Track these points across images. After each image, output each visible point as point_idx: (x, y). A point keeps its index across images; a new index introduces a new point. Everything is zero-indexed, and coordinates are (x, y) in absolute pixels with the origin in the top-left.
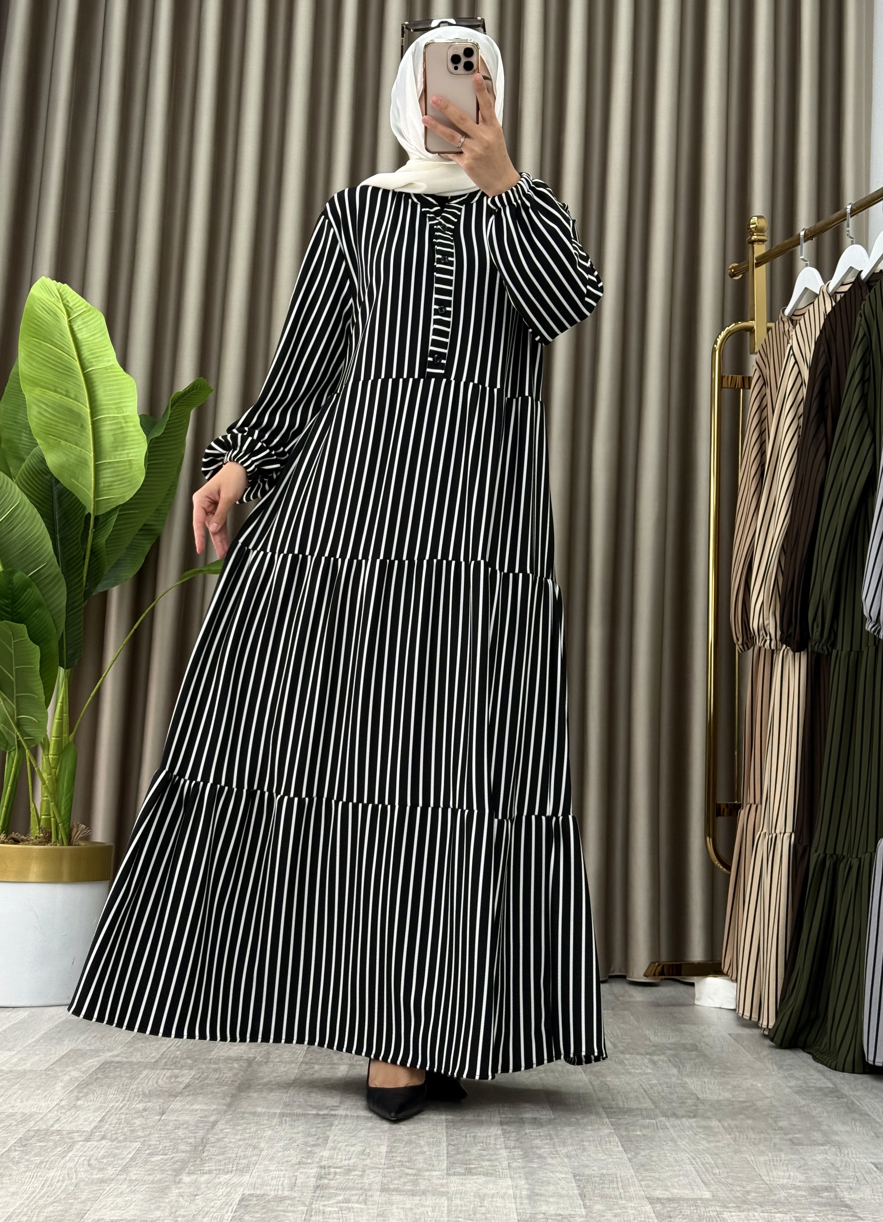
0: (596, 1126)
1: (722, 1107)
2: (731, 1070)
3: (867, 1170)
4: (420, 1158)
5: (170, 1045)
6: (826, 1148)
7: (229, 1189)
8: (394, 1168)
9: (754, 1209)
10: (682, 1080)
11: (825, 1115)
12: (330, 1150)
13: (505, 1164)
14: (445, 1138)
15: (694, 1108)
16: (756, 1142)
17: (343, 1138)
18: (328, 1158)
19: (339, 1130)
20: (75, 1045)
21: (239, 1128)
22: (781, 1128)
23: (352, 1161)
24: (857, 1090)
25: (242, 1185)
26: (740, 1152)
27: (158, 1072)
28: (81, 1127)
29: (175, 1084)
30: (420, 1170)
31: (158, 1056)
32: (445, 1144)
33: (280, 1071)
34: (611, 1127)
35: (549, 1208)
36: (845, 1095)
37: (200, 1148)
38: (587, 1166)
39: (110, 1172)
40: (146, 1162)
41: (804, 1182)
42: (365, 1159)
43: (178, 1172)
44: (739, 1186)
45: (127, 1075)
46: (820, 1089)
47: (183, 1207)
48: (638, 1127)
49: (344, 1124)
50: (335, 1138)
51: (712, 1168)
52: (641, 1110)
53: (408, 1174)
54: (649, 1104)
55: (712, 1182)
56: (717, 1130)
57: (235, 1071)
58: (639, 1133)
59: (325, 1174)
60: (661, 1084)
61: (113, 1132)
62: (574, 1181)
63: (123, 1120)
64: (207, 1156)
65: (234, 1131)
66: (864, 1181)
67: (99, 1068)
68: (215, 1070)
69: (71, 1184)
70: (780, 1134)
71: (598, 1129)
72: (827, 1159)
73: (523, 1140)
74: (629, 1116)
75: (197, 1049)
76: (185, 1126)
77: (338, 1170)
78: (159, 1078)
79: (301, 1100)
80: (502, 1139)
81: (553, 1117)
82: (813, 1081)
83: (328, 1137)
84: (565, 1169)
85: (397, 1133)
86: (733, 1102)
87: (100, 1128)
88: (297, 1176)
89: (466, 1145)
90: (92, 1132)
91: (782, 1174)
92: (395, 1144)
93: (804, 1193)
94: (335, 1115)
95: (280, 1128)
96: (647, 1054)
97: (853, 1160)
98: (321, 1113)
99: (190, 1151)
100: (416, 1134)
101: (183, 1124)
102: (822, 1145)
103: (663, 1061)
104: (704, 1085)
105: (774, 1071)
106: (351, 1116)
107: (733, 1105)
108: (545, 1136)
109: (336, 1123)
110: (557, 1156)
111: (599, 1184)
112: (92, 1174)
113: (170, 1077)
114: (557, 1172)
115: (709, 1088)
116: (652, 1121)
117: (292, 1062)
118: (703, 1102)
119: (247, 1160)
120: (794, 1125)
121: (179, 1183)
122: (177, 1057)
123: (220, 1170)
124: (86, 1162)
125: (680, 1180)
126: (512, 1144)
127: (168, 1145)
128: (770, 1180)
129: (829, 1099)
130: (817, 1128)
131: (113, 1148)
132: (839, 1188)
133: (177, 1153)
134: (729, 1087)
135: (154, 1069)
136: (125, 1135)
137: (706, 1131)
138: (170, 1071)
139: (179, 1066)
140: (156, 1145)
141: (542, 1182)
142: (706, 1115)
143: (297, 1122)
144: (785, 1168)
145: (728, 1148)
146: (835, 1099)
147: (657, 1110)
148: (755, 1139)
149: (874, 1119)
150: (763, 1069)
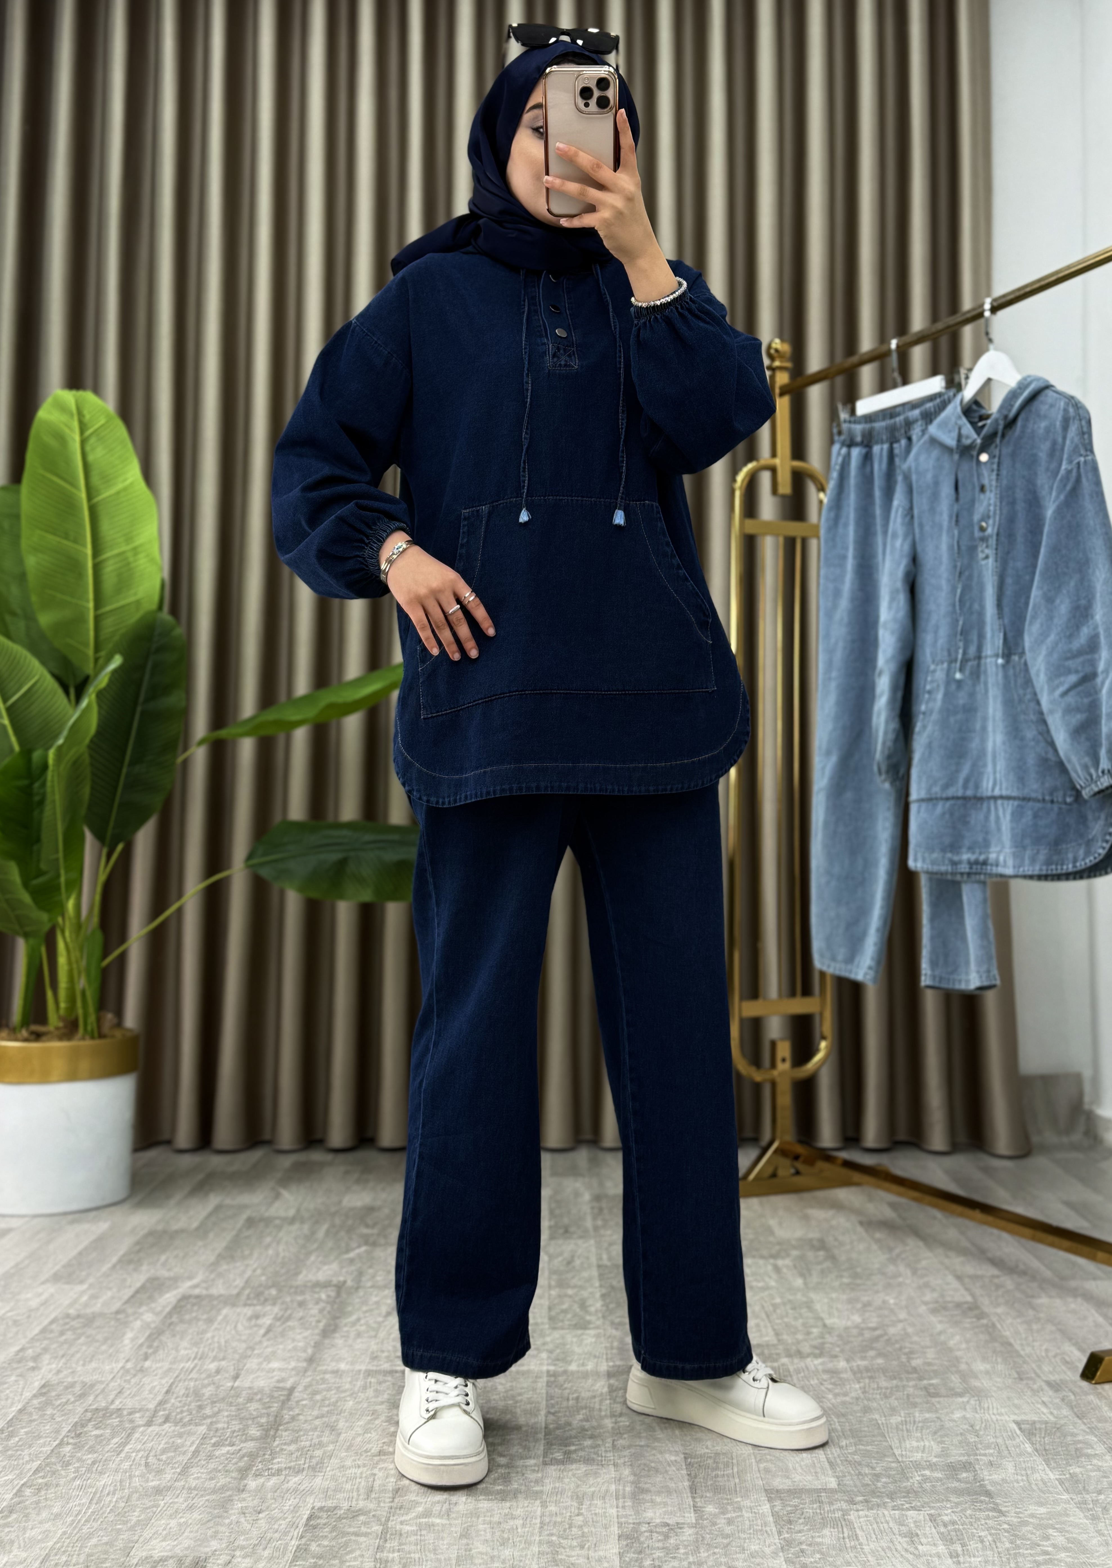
1: (850, 1338)
2: (861, 1278)
3: (1010, 1433)
4: (515, 1436)
5: (255, 1266)
6: (965, 1399)
7: (297, 1500)
9: (884, 1503)
10: (807, 1297)
11: (964, 1346)
13: (609, 1443)
14: (544, 1402)
15: (821, 1341)
16: (888, 1392)
21: (318, 1397)
22: (915, 1370)
24: (998, 1305)
25: (312, 1493)
26: (870, 1410)
27: (239, 1310)
28: (144, 1403)
29: (255, 1329)
30: (513, 1458)
31: (241, 1285)
32: (543, 1413)
35: (655, 1513)
36: (985, 1313)
37: (272, 1433)
39: (169, 1475)
40: (210, 1457)
41: (940, 1456)
43: (244, 1473)
44: (868, 1466)
45: (205, 1317)
46: (958, 1305)
47: (243, 1533)
51: (838, 1437)
55: (838, 1461)
56: (844, 1376)
57: (322, 1305)
60: (784, 1304)
61: (178, 1410)
62: (684, 1467)
63: (191, 1390)
64: (278, 1445)
65: (311, 1403)
66: (1006, 1452)
67: (175, 1307)
69: (121, 1498)
70: (913, 1379)
72: (966, 1418)
75: (283, 1271)
76: (259, 1397)
78: (237, 1322)
80: (608, 1402)
82: (950, 1292)
84: (676, 1447)
86: (863, 1329)
87: (164, 1403)
88: (375, 1475)
89: (567, 1413)
90: (155, 1412)
91: (915, 1444)
93: (940, 1475)
95: (363, 1395)
96: (771, 1257)
97: (993, 1417)
99: (261, 1438)
101: (256, 1394)
102: (961, 1395)
103: (787, 1267)
104: (831, 1304)
105: (907, 1278)
107: (862, 1334)
111: (712, 1469)
112: (147, 1481)
113: (250, 1319)
114: (665, 1452)
115: (836, 1309)
117: (385, 1287)
118: (830, 1331)
119: (322, 1451)
120: (929, 1364)
121: (243, 1490)
122: (260, 1285)
123: (290, 1468)
124: (143, 1462)
125: (802, 1460)
126: (619, 1411)
127: (237, 1429)
128: (902, 1455)
129: (968, 1320)
130: (954, 1369)
131: (175, 1436)
132: (979, 1464)
133: (246, 1441)
134: (859, 1306)
135: (234, 1305)
136: (191, 1414)
137: (832, 1377)
138: (252, 1308)
139: (262, 1299)
140: (224, 1429)
141: (649, 1471)
142: (834, 1353)
143: (384, 1385)
144: (919, 1435)
145: (857, 1405)
146: (974, 1320)
147: (781, 1347)
148: (887, 1388)
149: (1017, 1352)
150: (896, 1276)
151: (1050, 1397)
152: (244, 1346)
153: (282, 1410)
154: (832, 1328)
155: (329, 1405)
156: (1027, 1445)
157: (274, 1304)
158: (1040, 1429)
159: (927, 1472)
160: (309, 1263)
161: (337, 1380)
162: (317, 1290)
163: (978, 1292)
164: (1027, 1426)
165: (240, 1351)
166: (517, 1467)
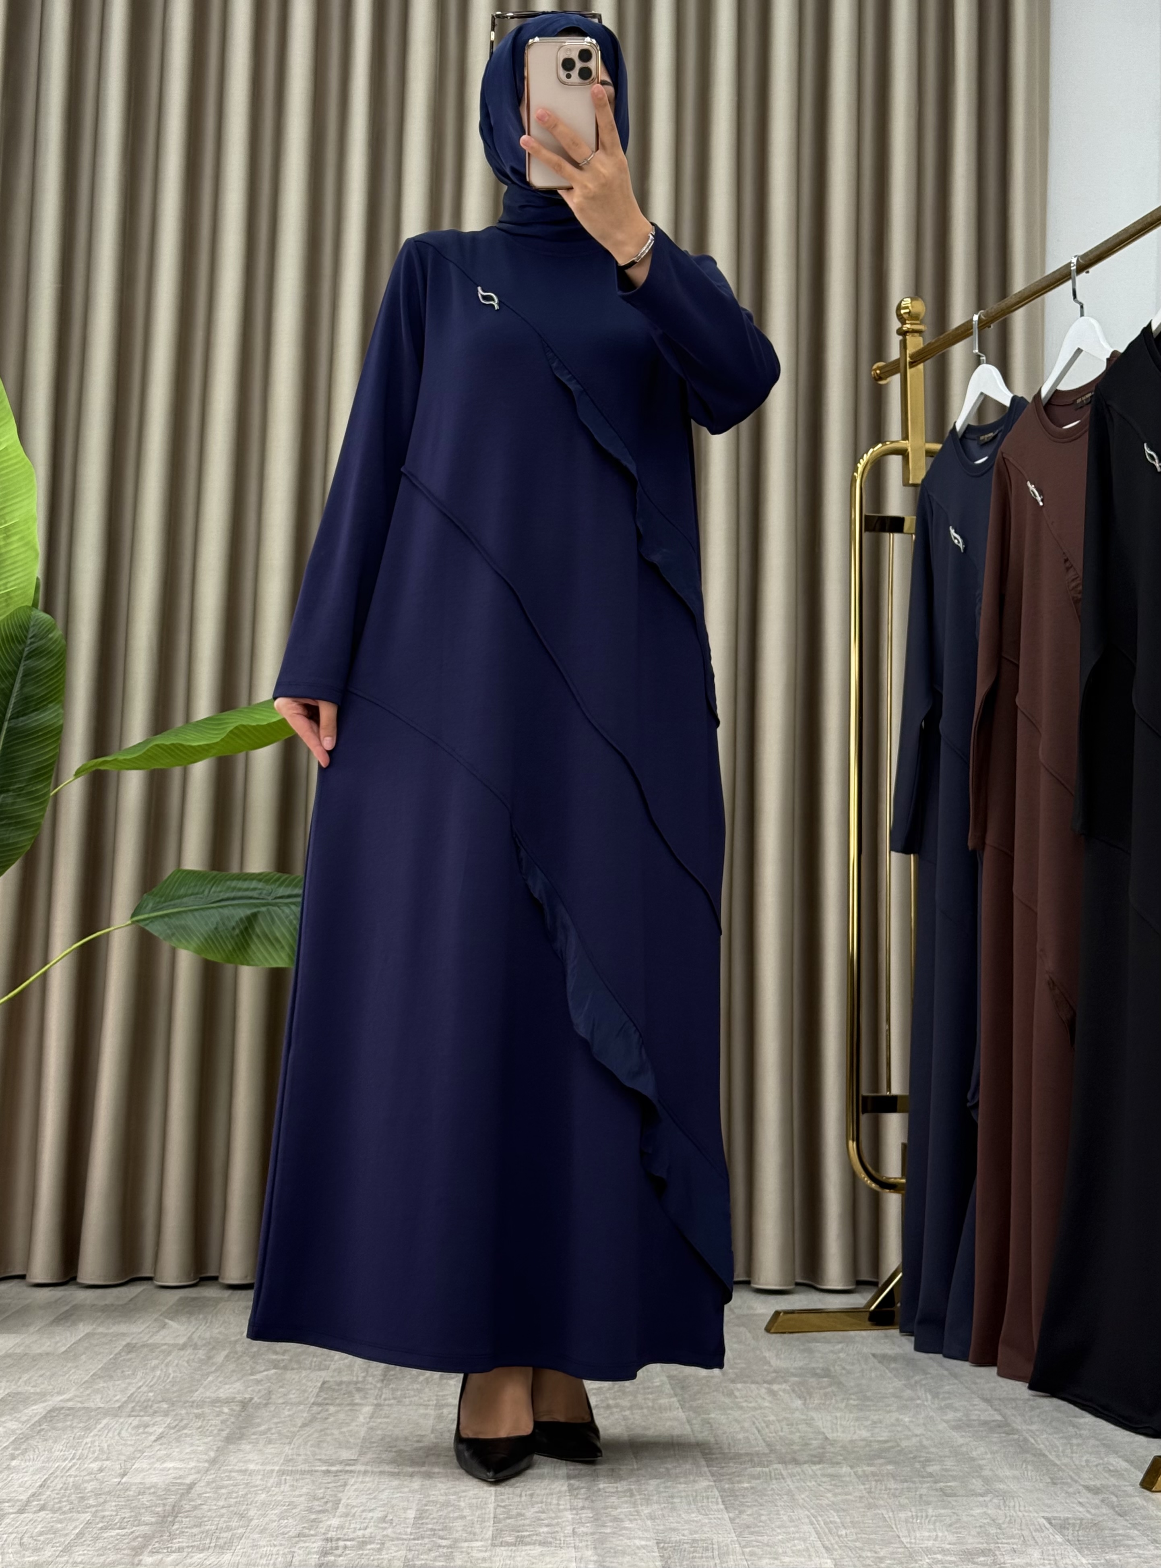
0: (692, 1478)
1: (855, 1449)
2: (872, 1400)
3: (1038, 1527)
4: (459, 1524)
5: (140, 1384)
6: (987, 1499)
8: (423, 1538)
10: (807, 1415)
11: (989, 1456)
12: (341, 1516)
13: (569, 1530)
14: (493, 1498)
15: (821, 1451)
16: (897, 1492)
17: (359, 1501)
18: (337, 1528)
19: (356, 1490)
20: (14, 1387)
21: (223, 1491)
22: (931, 1475)
23: (369, 1530)
24: (1032, 1423)
26: (876, 1507)
27: (121, 1420)
28: (13, 1494)
29: (144, 1436)
30: (456, 1541)
31: (124, 1399)
32: (491, 1506)
33: (283, 1416)
34: (710, 1478)
36: (1017, 1430)
37: (170, 1519)
38: (674, 1530)
39: (49, 1552)
40: (96, 1539)
41: (954, 1544)
42: (385, 1528)
43: (138, 1551)
44: (871, 1551)
45: (81, 1425)
46: (985, 1423)
48: (747, 1477)
49: (362, 1482)
50: (349, 1501)
51: (837, 1528)
52: (751, 1454)
53: (440, 1546)
54: (762, 1448)
55: (836, 1546)
56: (848, 1479)
57: (224, 1417)
58: (746, 1485)
59: (332, 1548)
60: (779, 1421)
61: (56, 1501)
62: (656, 1550)
63: (71, 1484)
64: (177, 1530)
65: (216, 1495)
66: (1032, 1542)
67: (45, 1417)
68: (198, 1416)
70: (928, 1482)
71: (694, 1481)
72: (988, 1515)
73: (594, 1498)
74: (735, 1463)
75: (175, 1389)
76: (152, 1490)
77: (348, 1543)
78: (122, 1429)
79: (309, 1453)
80: (568, 1497)
81: (635, 1467)
82: (976, 1412)
83: (340, 1500)
84: (647, 1535)
85: (430, 1493)
86: (871, 1442)
87: (40, 1494)
88: (294, 1552)
89: (520, 1507)
90: (28, 1502)
91: (927, 1534)
92: (427, 1508)
93: (953, 1559)
94: (351, 1471)
95: (277, 1490)
96: (765, 1382)
97: (1020, 1514)
98: (333, 1469)
99: (157, 1523)
100: (455, 1493)
101: (149, 1488)
102: (982, 1496)
103: (784, 1390)
104: (835, 1421)
105: (927, 1400)
106: (372, 1472)
107: (870, 1446)
108: (624, 1492)
109: (353, 1480)
110: (637, 1517)
111: (689, 1552)
112: (24, 1557)
113: (138, 1427)
114: (635, 1538)
115: (841, 1425)
116: (764, 1469)
117: (300, 1403)
118: (833, 1443)
119: (231, 1533)
120: (946, 1470)
122: (149, 1400)
123: (193, 1547)
124: (17, 1541)
125: (795, 1546)
126: (580, 1505)
127: (126, 1516)
128: (911, 1543)
129: (995, 1435)
130: (976, 1474)
131: (53, 1522)
132: (1000, 1551)
133: (138, 1526)
134: (869, 1422)
135: (116, 1416)
136: (72, 1503)
137: (834, 1480)
138: (138, 1418)
139: (151, 1411)
140: (111, 1516)
141: (615, 1553)
142: (835, 1460)
143: (301, 1481)
144: (932, 1527)
145: (860, 1502)
146: (1004, 1435)
147: (773, 1455)
148: (896, 1489)
149: (1052, 1461)
150: (912, 1399)
151: (1087, 1498)
152: (132, 1449)
153: (180, 1501)
154: (835, 1441)
155: (236, 1497)
156: (1056, 1536)
157: (166, 1415)
158: (1074, 1525)
159: (939, 1557)
160: (206, 1383)
161: (246, 1477)
162: (217, 1405)
163: (1009, 1412)
164: (1060, 1522)
165: (128, 1453)
166: (462, 1547)
